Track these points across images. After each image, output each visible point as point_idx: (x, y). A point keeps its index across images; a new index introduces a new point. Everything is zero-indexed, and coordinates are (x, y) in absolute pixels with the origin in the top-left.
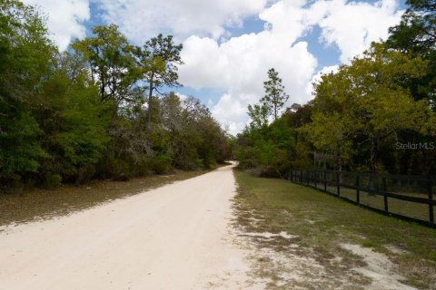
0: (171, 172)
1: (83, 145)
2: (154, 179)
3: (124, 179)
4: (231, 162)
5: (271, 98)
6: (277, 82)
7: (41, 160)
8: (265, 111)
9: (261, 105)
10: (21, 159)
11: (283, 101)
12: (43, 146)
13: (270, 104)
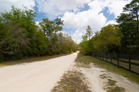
0: (61, 54)
1: (43, 48)
2: (57, 55)
3: (51, 55)
4: (77, 51)
5: (88, 34)
6: (90, 29)
7: (37, 51)
8: (86, 37)
9: (85, 35)
10: (34, 51)
11: (91, 35)
12: (37, 48)
13: (88, 35)
